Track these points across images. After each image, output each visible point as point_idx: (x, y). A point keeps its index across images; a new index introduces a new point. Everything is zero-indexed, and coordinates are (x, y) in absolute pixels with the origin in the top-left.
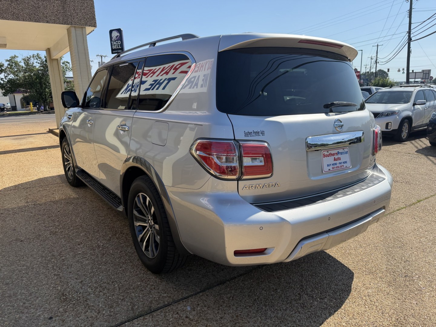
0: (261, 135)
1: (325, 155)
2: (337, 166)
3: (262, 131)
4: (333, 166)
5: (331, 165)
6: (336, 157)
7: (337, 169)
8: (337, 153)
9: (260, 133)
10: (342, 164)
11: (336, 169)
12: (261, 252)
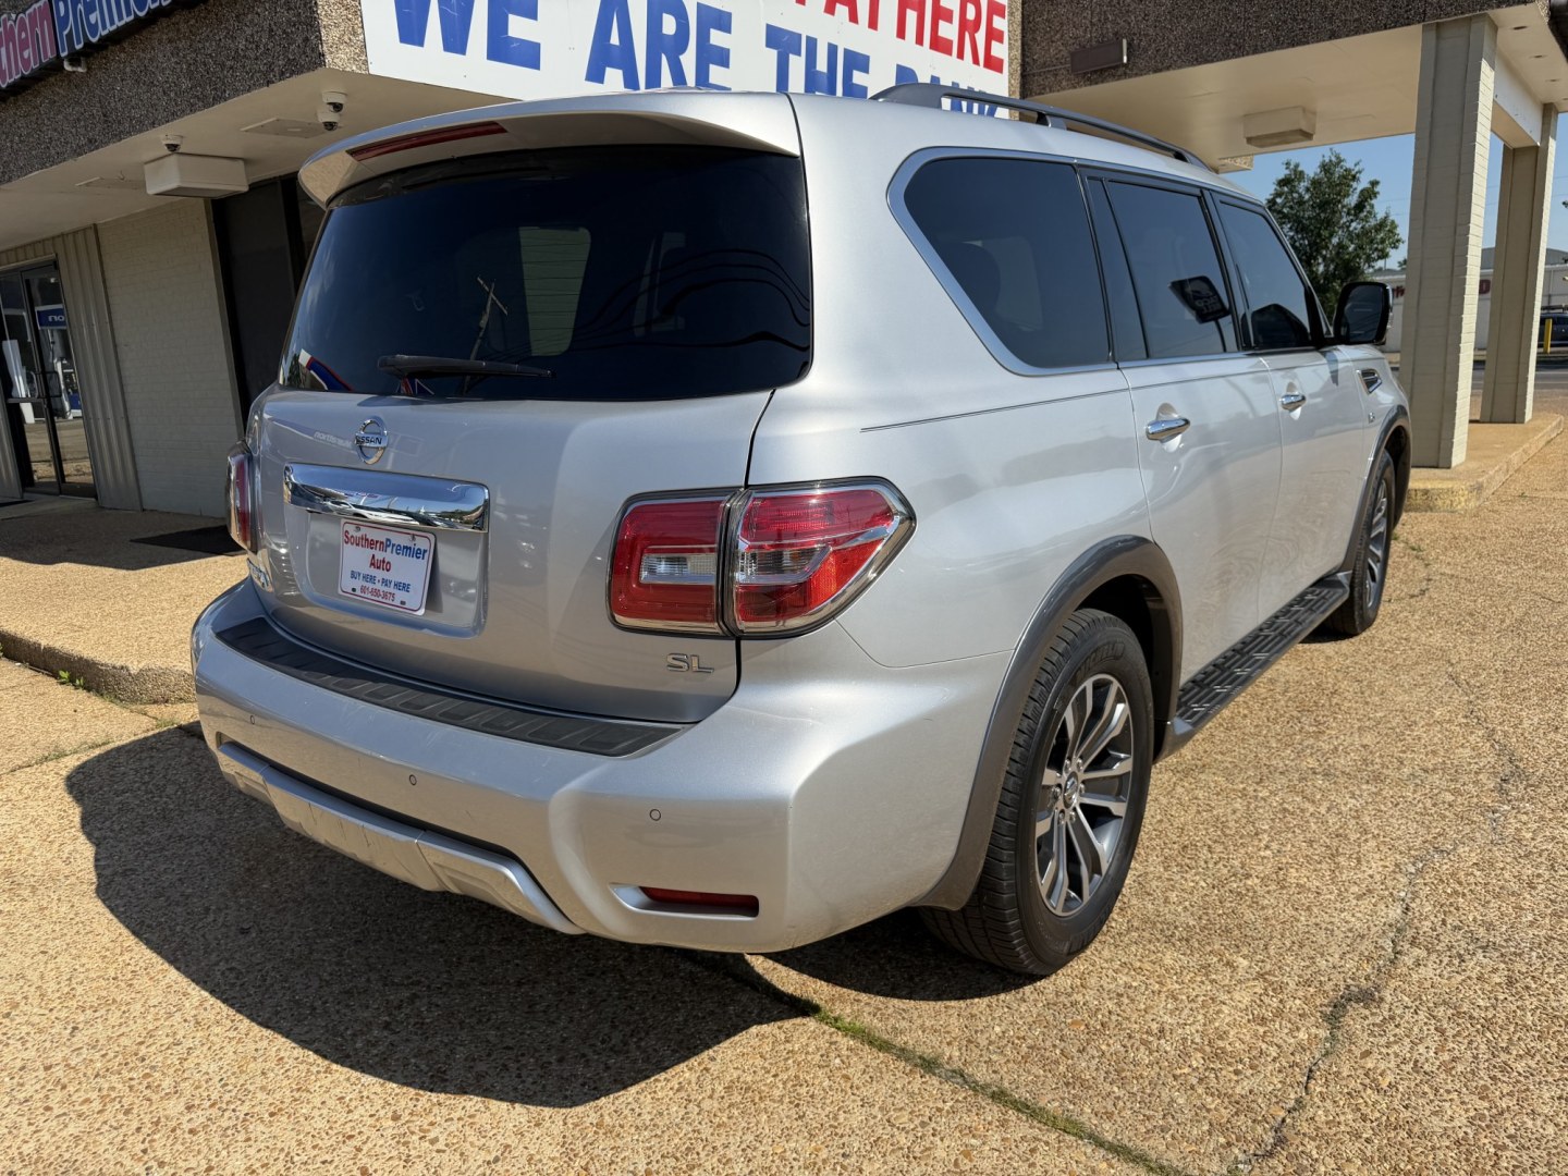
1: (349, 536)
2: (374, 587)
4: (364, 583)
5: (361, 576)
6: (379, 555)
7: (373, 597)
8: (383, 543)
10: (391, 589)
11: (369, 596)
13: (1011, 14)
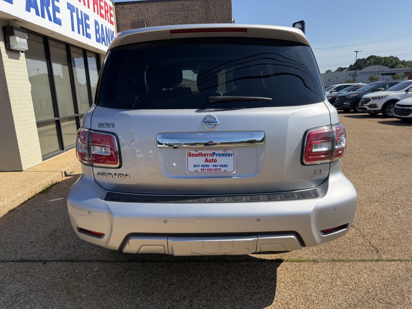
0: (111, 127)
1: (191, 154)
2: (209, 168)
3: (113, 123)
4: (203, 168)
5: (200, 166)
6: (209, 158)
7: (209, 171)
8: (211, 154)
9: (111, 124)
10: (219, 167)
11: (207, 171)
12: (100, 235)
13: (113, 10)
